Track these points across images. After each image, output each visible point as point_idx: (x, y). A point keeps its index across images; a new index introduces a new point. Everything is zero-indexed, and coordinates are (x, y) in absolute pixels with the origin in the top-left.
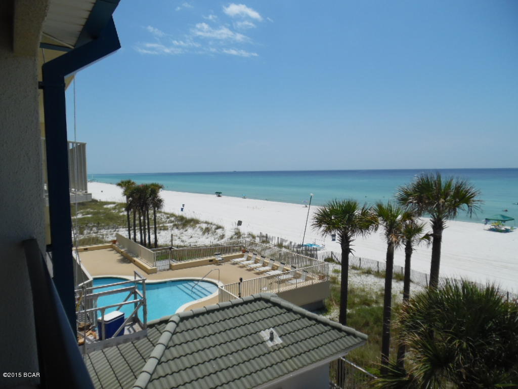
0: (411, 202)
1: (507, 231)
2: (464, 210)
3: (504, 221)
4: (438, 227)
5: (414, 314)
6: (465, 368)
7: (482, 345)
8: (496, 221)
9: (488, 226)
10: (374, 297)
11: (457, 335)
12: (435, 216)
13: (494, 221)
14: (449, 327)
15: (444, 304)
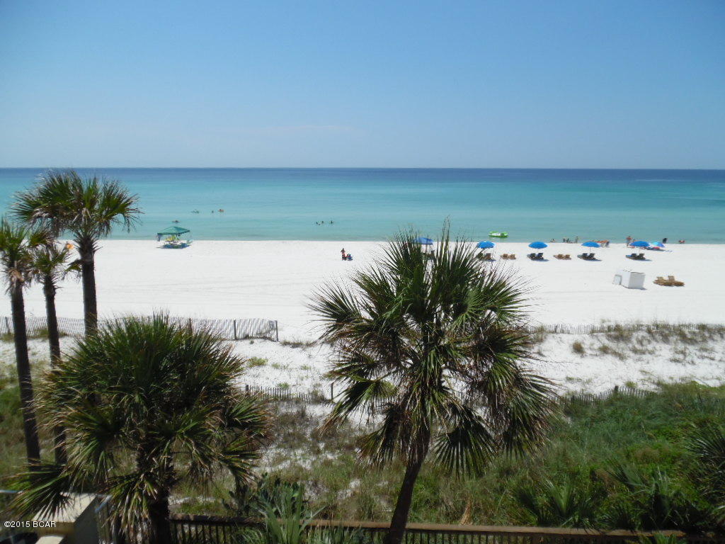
0: (39, 217)
1: (183, 246)
2: (118, 222)
3: (179, 234)
4: (87, 249)
5: (65, 380)
6: (141, 426)
7: (159, 390)
8: (171, 236)
9: (162, 243)
10: (7, 374)
11: (127, 388)
12: (81, 233)
13: (167, 236)
14: (114, 381)
15: (104, 355)
